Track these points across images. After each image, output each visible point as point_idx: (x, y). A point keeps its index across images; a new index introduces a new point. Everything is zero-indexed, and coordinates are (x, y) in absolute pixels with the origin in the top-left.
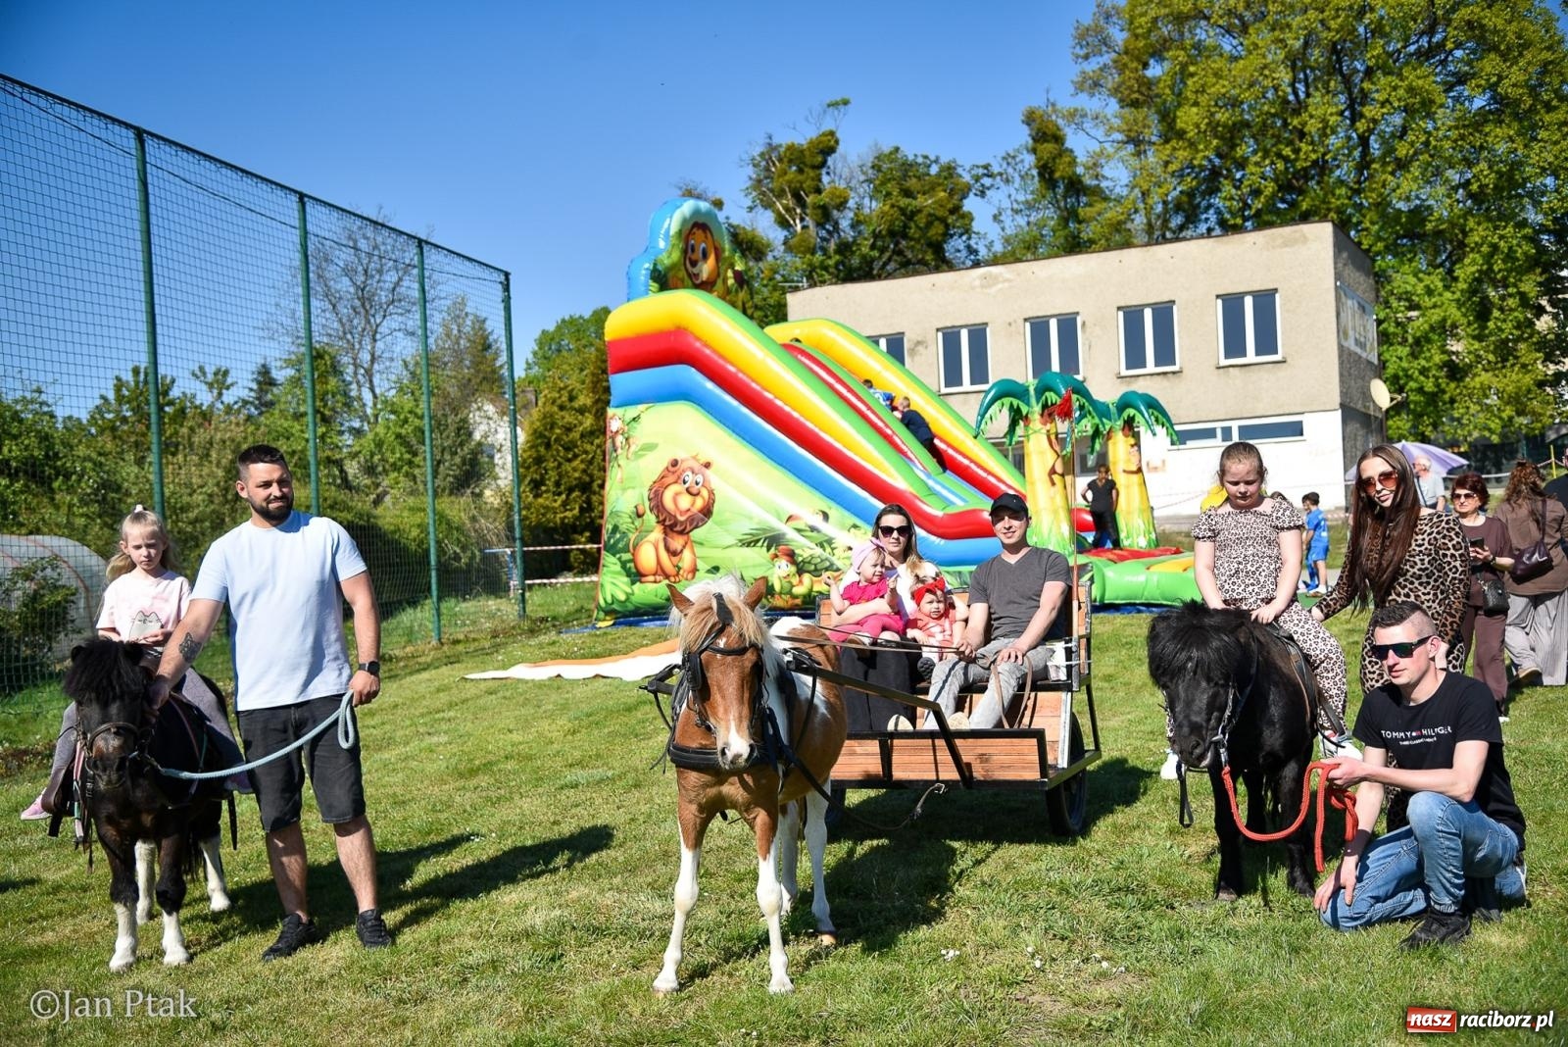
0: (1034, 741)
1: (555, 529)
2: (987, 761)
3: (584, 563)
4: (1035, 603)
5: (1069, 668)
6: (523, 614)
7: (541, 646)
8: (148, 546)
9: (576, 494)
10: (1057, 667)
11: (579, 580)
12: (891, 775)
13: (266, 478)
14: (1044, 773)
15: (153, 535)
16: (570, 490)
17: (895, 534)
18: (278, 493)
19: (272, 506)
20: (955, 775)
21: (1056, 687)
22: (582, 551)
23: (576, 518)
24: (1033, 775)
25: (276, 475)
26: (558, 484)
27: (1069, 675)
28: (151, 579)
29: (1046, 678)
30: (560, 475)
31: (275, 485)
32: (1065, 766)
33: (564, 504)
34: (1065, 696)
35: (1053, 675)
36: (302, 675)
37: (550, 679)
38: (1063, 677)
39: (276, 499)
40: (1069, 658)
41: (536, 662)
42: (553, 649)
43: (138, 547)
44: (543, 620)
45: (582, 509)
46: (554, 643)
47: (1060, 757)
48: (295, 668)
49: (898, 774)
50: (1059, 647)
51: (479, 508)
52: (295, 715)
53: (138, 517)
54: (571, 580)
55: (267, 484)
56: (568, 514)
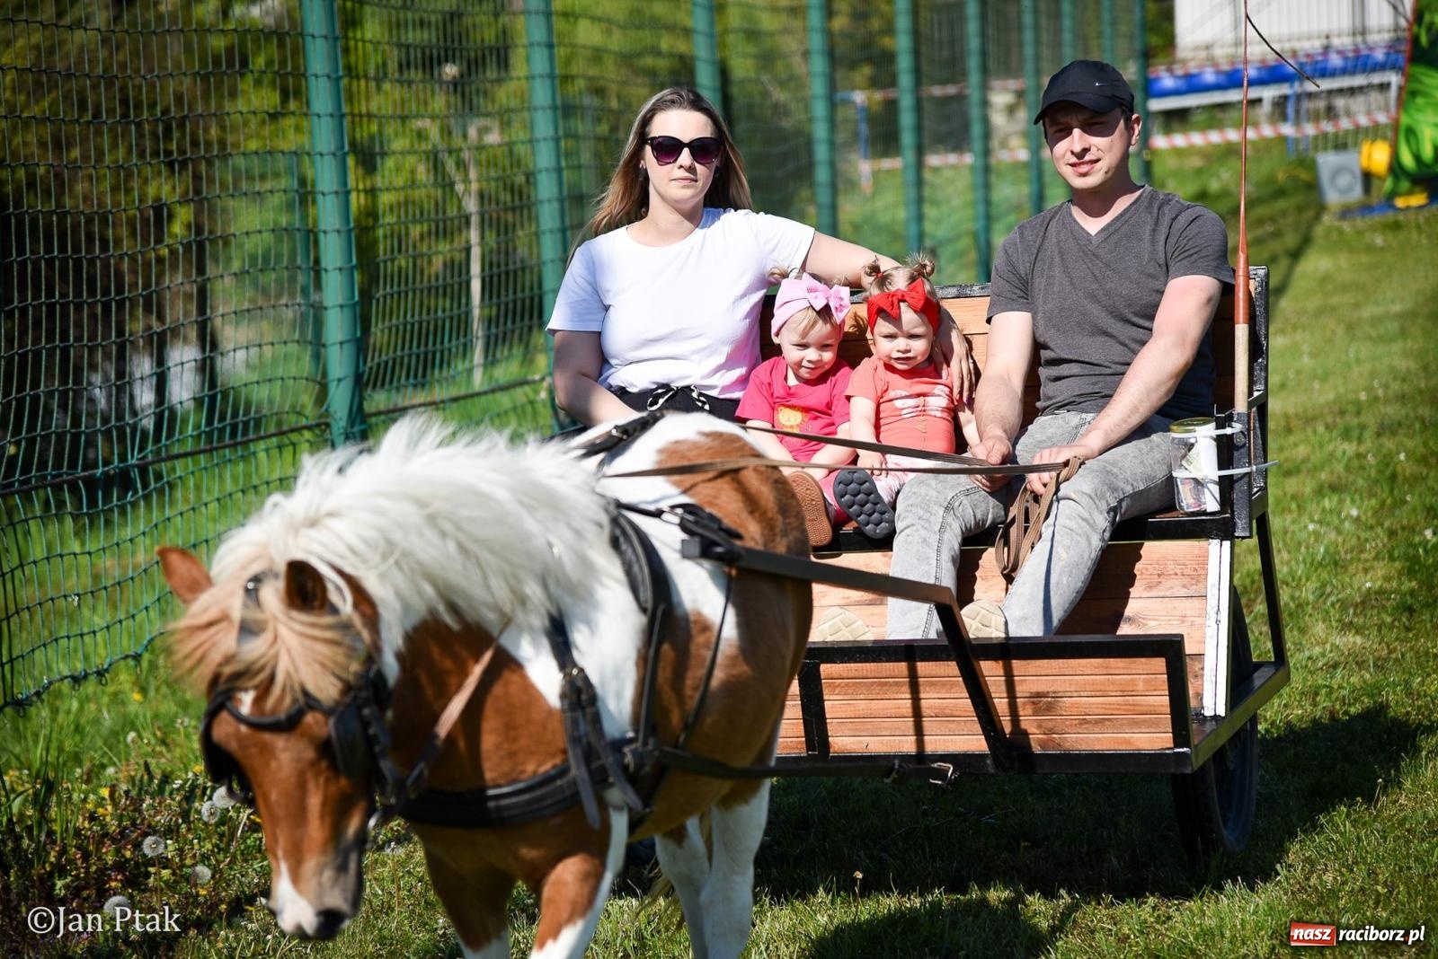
0: (1159, 664)
2: (1049, 709)
4: (1140, 333)
5: (1226, 484)
10: (1198, 483)
12: (825, 744)
14: (1181, 735)
17: (685, 157)
20: (976, 743)
21: (1197, 528)
24: (1156, 739)
27: (1226, 500)
29: (1171, 504)
32: (1221, 712)
34: (1217, 552)
35: (1187, 501)
38: (1212, 505)
40: (1225, 459)
47: (1212, 695)
49: (843, 741)
50: (1204, 436)
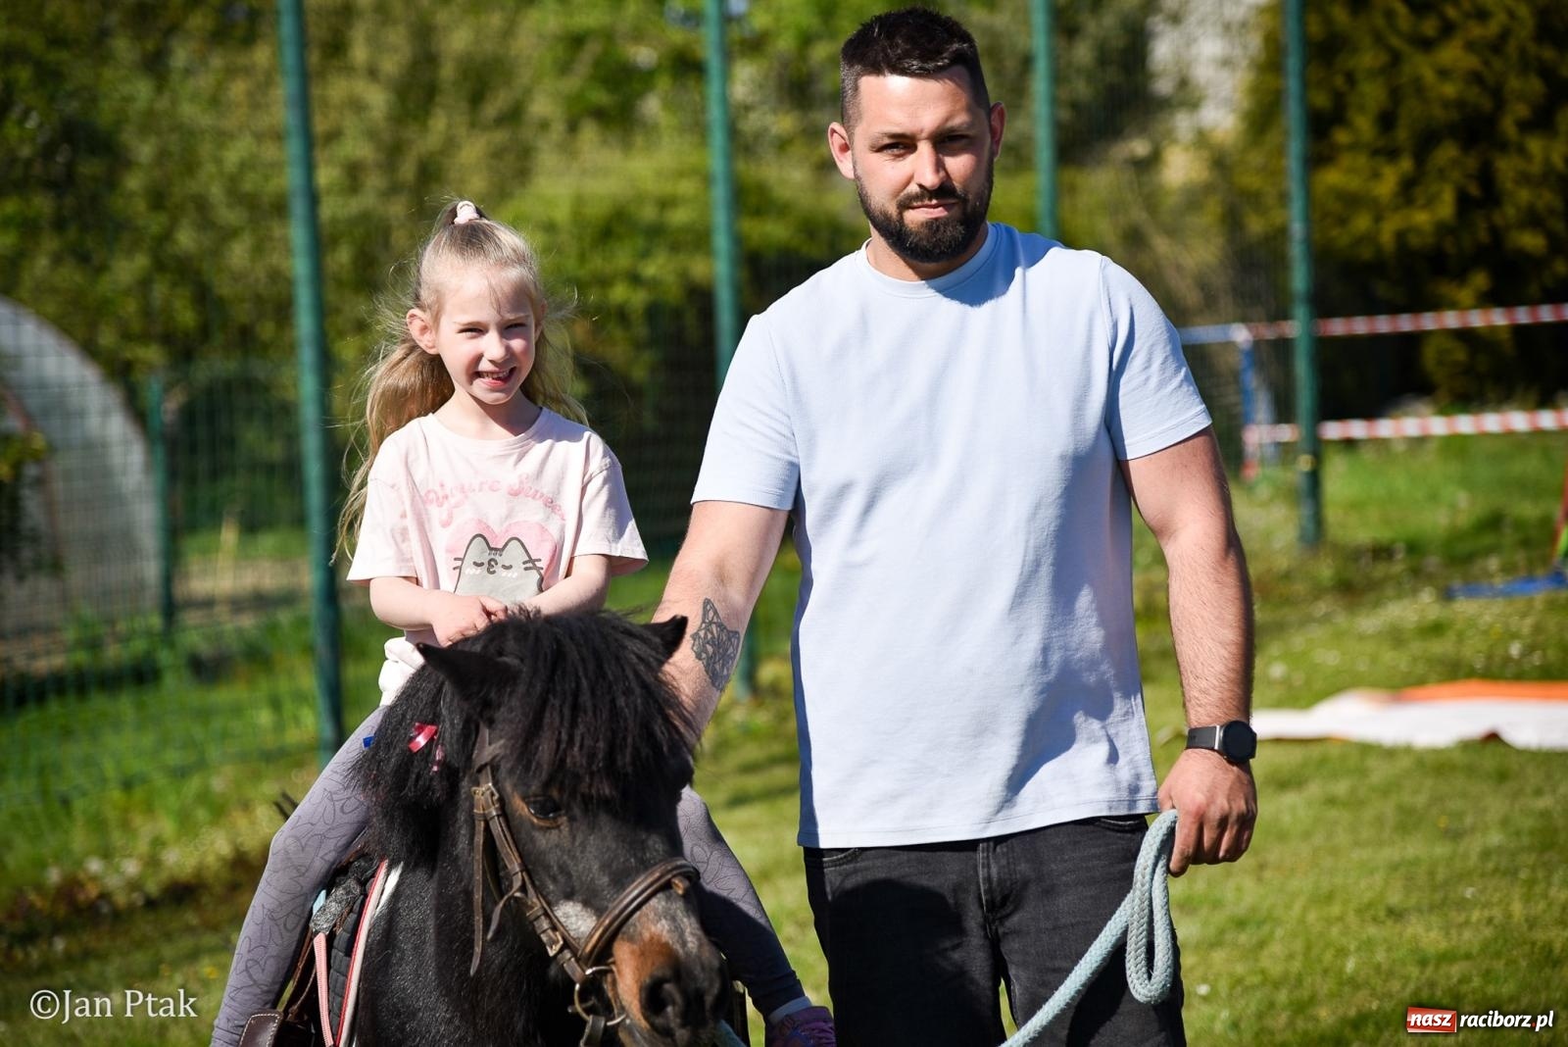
1: (1377, 267)
3: (1468, 370)
6: (1315, 533)
7: (1396, 637)
8: (507, 329)
9: (1447, 153)
11: (1465, 424)
13: (899, 122)
15: (521, 296)
16: (1426, 142)
18: (930, 179)
19: (915, 217)
22: (1465, 335)
23: (1442, 229)
25: (929, 118)
26: (1387, 121)
28: (500, 436)
30: (1395, 94)
31: (925, 149)
33: (1408, 190)
36: (1004, 752)
37: (1467, 746)
39: (926, 193)
41: (1400, 686)
42: (1440, 647)
43: (476, 329)
44: (1382, 552)
45: (1464, 202)
46: (1436, 629)
48: (981, 729)
51: (1151, 201)
52: (988, 870)
53: (472, 239)
54: (1438, 426)
55: (901, 144)
56: (1422, 218)
